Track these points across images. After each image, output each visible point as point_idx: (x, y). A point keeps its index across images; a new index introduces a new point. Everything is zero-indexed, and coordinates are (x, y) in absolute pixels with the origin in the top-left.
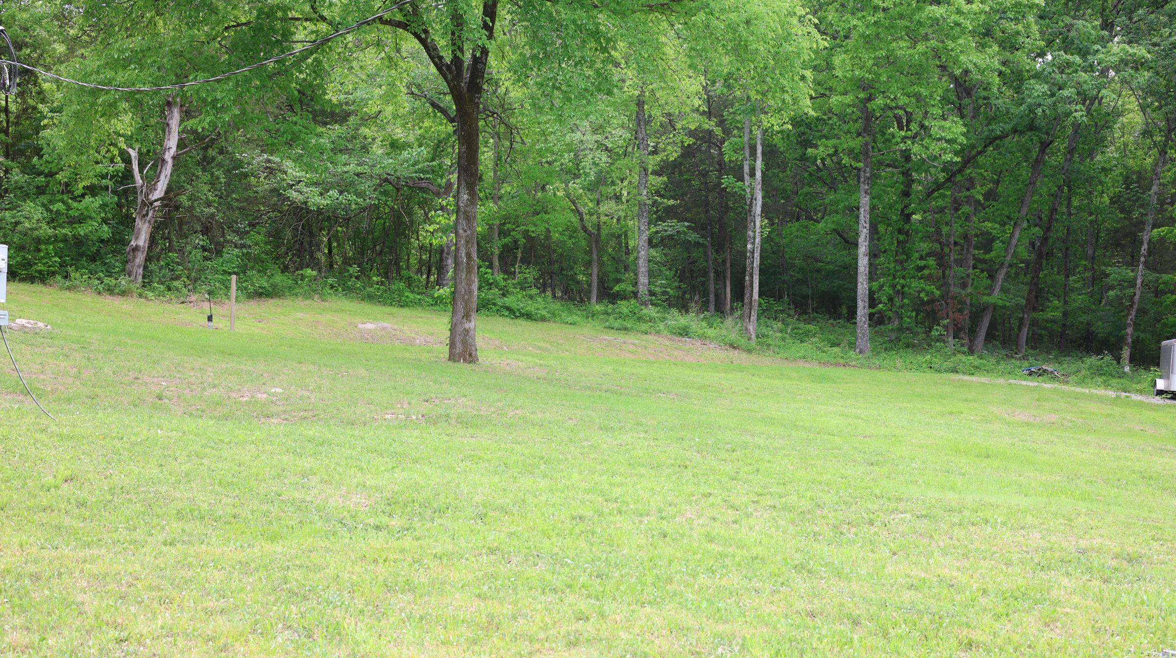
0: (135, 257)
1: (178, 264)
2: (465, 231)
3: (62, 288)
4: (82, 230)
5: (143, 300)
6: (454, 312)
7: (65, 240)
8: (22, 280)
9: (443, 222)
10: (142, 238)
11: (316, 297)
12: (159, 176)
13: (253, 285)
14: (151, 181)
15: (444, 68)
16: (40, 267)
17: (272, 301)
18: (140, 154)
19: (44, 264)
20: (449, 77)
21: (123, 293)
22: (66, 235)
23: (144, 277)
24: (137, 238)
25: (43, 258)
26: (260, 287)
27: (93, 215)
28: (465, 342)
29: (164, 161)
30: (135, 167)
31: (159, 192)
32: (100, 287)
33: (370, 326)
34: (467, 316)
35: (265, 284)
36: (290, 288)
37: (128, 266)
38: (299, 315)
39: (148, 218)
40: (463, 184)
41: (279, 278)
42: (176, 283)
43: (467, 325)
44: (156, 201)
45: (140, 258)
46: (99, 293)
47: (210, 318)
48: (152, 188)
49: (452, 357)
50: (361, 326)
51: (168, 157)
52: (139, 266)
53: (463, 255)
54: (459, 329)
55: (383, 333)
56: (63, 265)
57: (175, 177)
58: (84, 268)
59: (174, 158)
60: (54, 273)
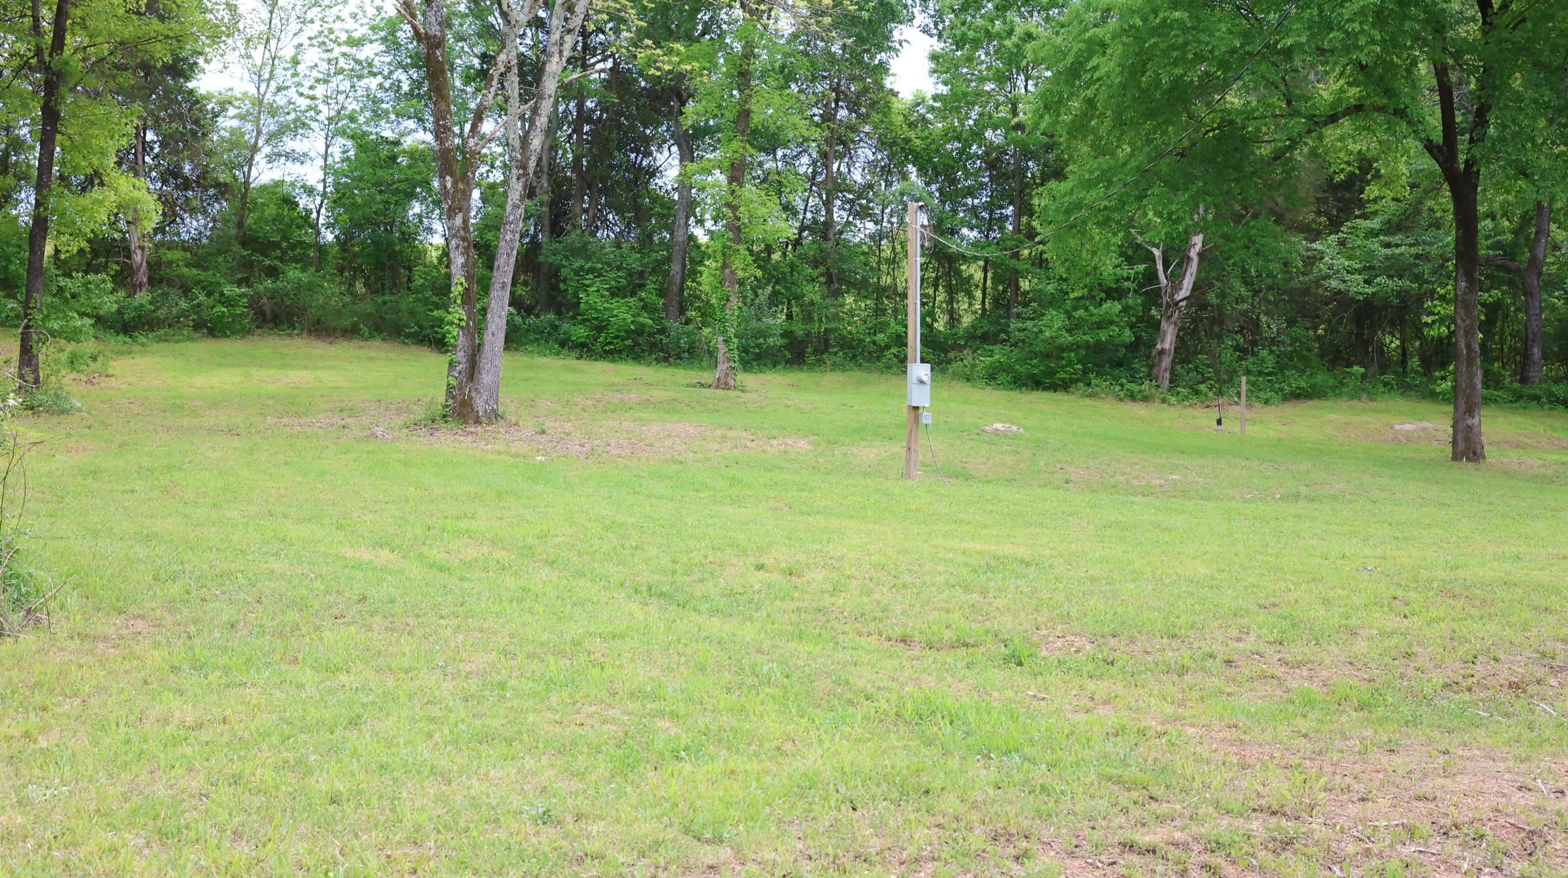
0: (1161, 361)
1: (1208, 366)
2: (1464, 321)
3: (1082, 396)
4: (1103, 336)
5: (1165, 406)
6: (1456, 408)
7: (1087, 345)
8: (1046, 389)
9: (1442, 312)
10: (1168, 341)
11: (1364, 396)
12: (1184, 275)
13: (1289, 385)
14: (1176, 281)
15: (1435, 150)
16: (1062, 375)
17: (1311, 403)
18: (1164, 253)
19: (1066, 372)
20: (1441, 158)
21: (1145, 399)
22: (1088, 342)
23: (1171, 382)
24: (1162, 341)
25: (1065, 366)
26: (1298, 388)
27: (1115, 319)
28: (1467, 439)
29: (1189, 259)
30: (1160, 267)
31: (1184, 292)
32: (1122, 394)
33: (1408, 427)
34: (1470, 411)
35: (1303, 384)
36: (1333, 388)
37: (1155, 370)
38: (1332, 417)
39: (1173, 319)
40: (1461, 271)
41: (1321, 378)
42: (1203, 387)
43: (1470, 422)
44: (1182, 300)
45: (1166, 362)
46: (1121, 400)
47: (1219, 422)
48: (1177, 287)
49: (1456, 457)
50: (1397, 427)
51: (1193, 254)
52: (1165, 370)
53: (1463, 346)
54: (1461, 426)
55: (1422, 434)
56: (1085, 372)
57: (1203, 274)
58: (1108, 374)
59: (1199, 254)
60: (1077, 381)
